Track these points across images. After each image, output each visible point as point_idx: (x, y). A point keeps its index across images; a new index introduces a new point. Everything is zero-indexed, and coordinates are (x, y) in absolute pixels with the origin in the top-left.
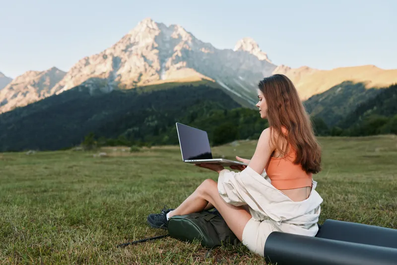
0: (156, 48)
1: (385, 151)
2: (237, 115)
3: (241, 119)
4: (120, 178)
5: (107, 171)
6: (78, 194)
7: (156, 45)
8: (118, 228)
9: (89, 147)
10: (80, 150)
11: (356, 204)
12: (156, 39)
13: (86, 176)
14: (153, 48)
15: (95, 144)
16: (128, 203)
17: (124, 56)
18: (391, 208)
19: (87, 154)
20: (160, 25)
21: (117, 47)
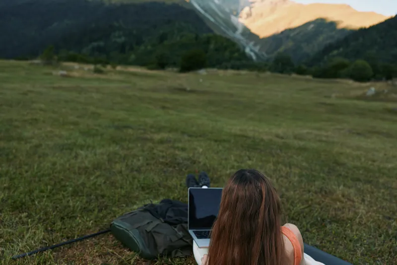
2: (208, 41)
3: (212, 46)
4: (78, 117)
5: (66, 102)
6: (28, 146)
8: (62, 218)
10: (38, 64)
11: (295, 184)
13: (41, 110)
15: (54, 59)
16: (79, 168)
18: (324, 193)
19: (46, 70)
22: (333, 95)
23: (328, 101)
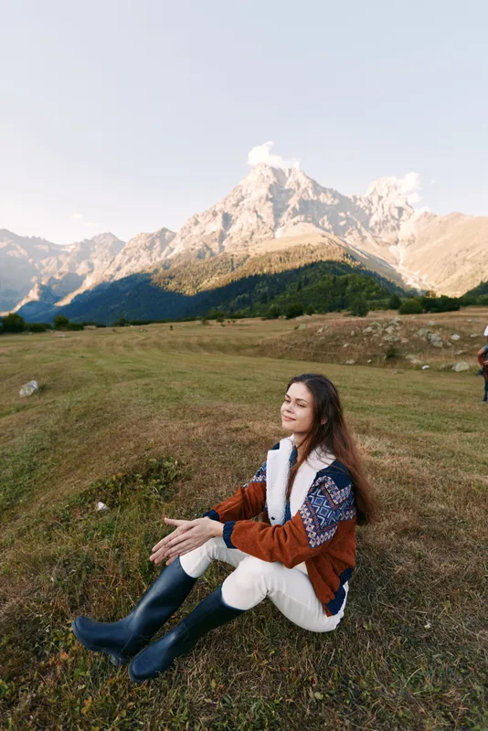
0: (271, 200)
3: (349, 288)
7: (270, 196)
12: (271, 189)
14: (267, 199)
17: (234, 213)
20: (276, 172)
21: (227, 202)
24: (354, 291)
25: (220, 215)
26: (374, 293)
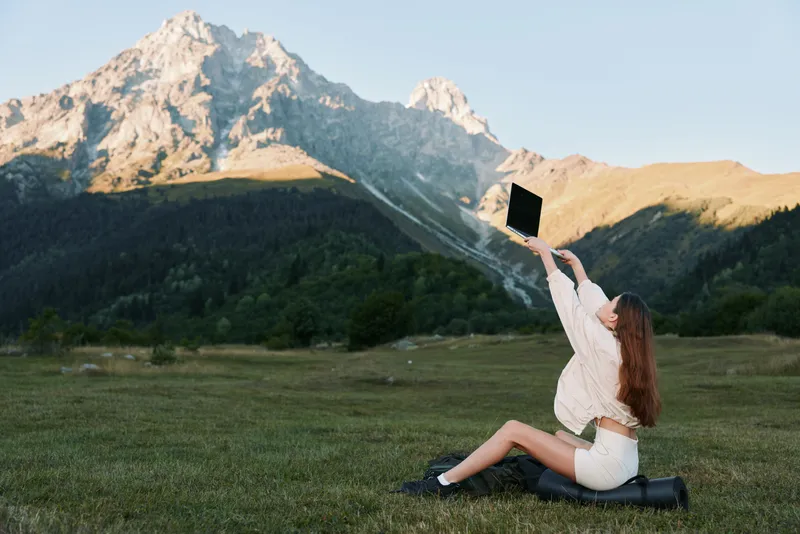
0: (205, 89)
1: (748, 374)
2: (410, 270)
3: (420, 281)
7: (207, 82)
9: (42, 347)
10: (13, 354)
12: (206, 65)
14: (199, 87)
15: (56, 340)
17: (119, 105)
20: (218, 32)
21: (101, 81)
22: (731, 371)
23: (718, 381)
24: (431, 290)
25: (81, 108)
26: (483, 296)
